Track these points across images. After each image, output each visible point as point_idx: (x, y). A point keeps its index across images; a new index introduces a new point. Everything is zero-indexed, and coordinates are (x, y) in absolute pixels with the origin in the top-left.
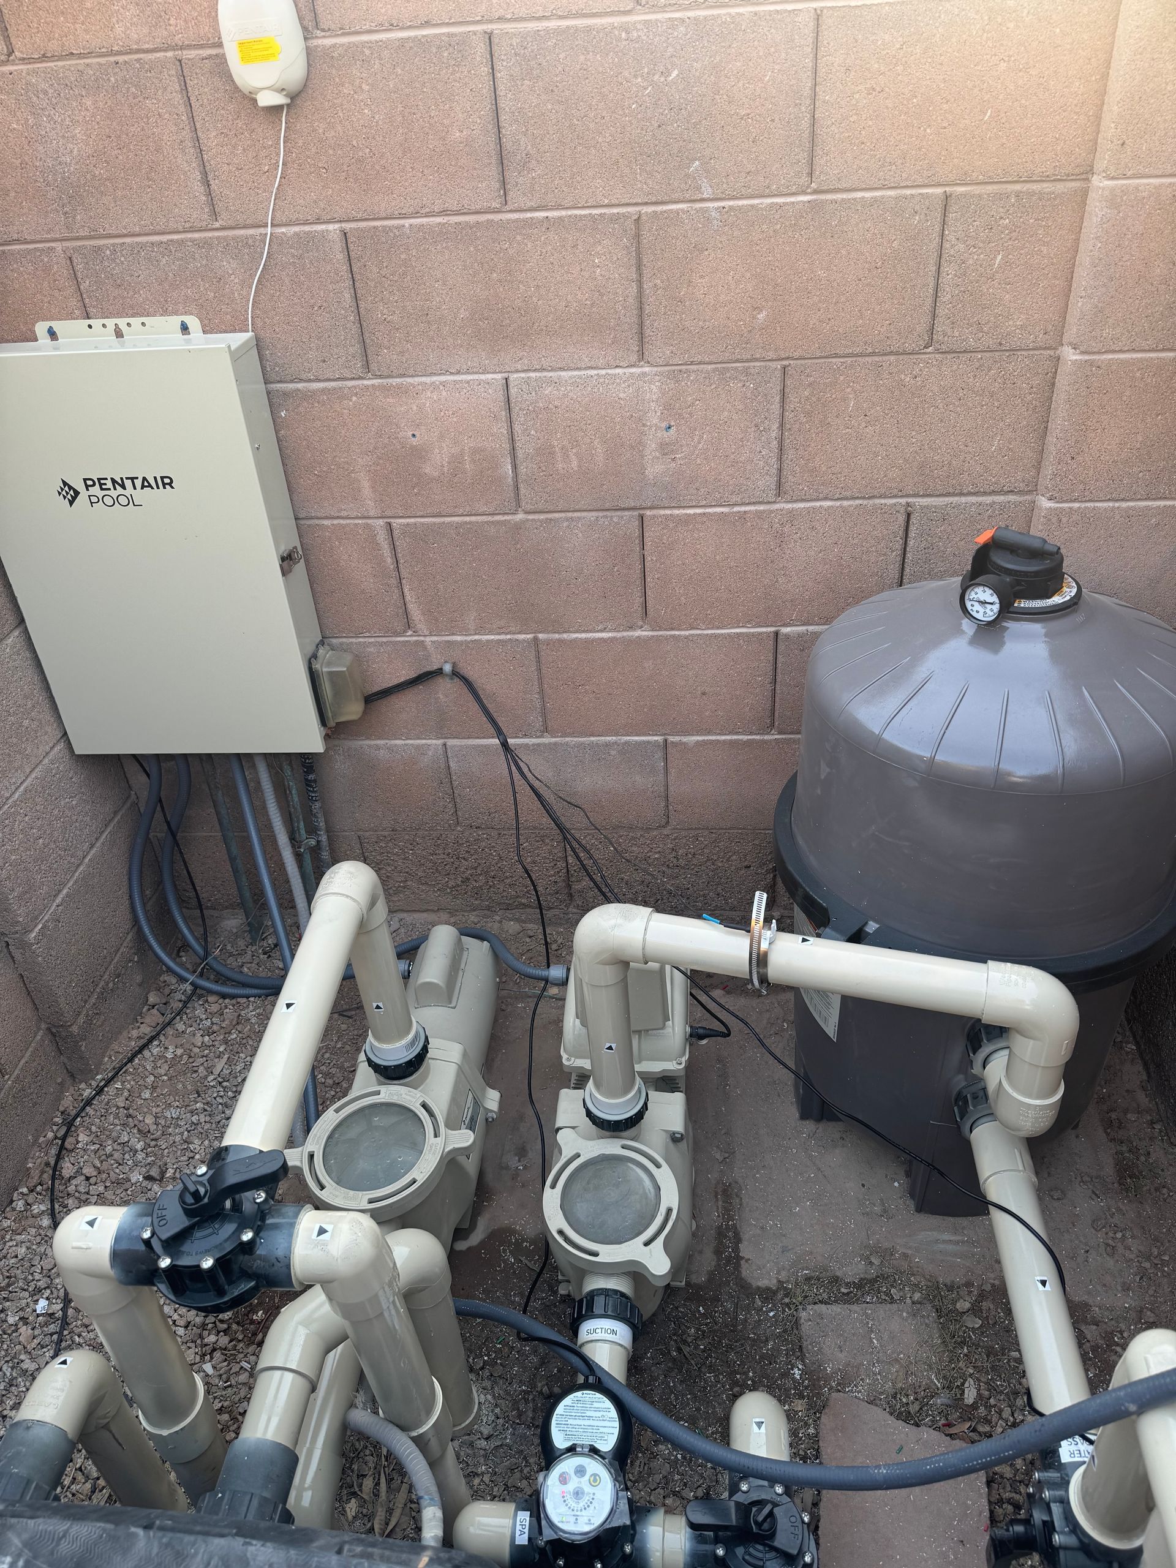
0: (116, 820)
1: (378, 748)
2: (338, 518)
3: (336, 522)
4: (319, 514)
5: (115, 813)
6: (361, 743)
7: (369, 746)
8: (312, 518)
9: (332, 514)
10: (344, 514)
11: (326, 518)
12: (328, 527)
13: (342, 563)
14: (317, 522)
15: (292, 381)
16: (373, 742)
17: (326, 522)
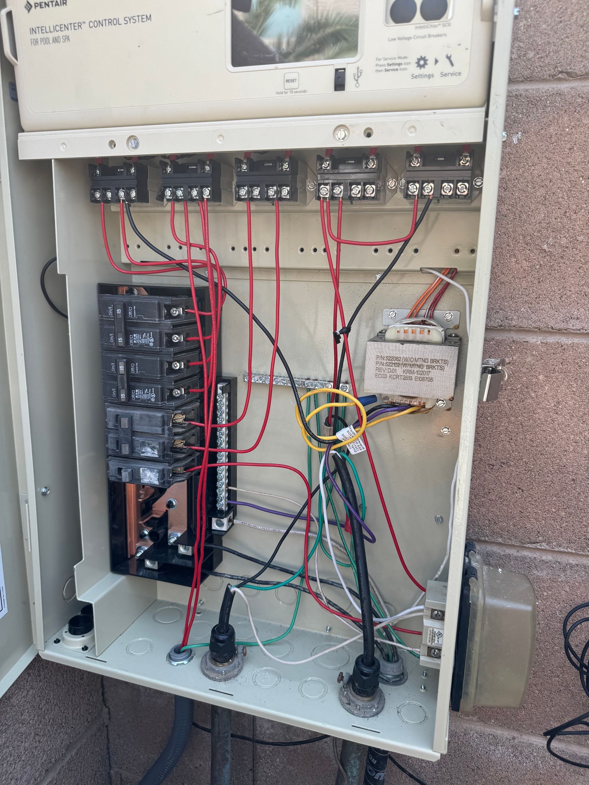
0: (68, 757)
1: (496, 741)
2: (560, 332)
3: (551, 339)
4: (525, 324)
5: (68, 748)
6: (466, 725)
7: (481, 735)
8: (509, 329)
9: (552, 323)
10: (573, 325)
11: (539, 331)
12: (534, 347)
13: (540, 415)
14: (516, 336)
15: (554, 78)
16: (488, 730)
17: (535, 339)
